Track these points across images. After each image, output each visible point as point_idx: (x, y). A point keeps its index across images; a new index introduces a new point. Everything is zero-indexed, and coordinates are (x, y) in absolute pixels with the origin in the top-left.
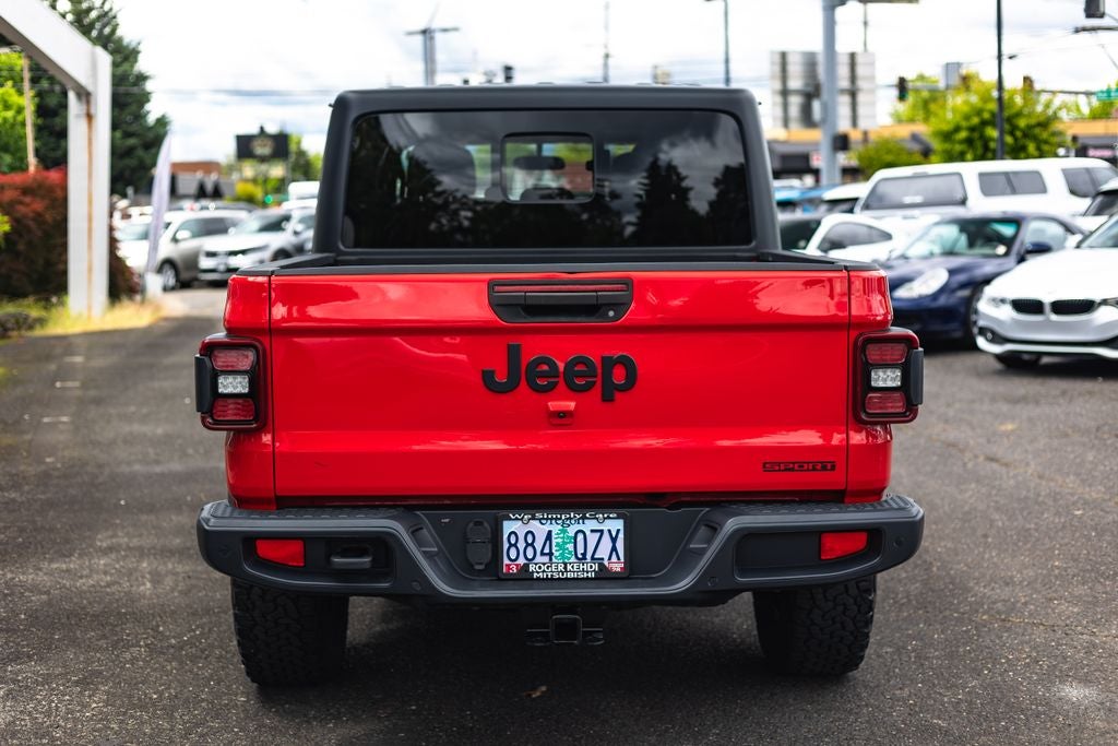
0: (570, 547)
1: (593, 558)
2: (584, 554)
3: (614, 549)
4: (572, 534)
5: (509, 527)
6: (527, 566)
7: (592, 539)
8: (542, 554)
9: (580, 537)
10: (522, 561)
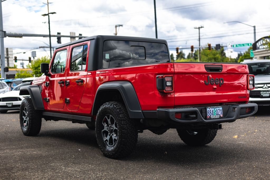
0: (215, 112)
1: (219, 115)
2: (217, 114)
3: (221, 112)
4: (216, 110)
5: (208, 109)
6: (210, 116)
7: (218, 111)
8: (212, 114)
9: (217, 111)
10: (209, 116)
